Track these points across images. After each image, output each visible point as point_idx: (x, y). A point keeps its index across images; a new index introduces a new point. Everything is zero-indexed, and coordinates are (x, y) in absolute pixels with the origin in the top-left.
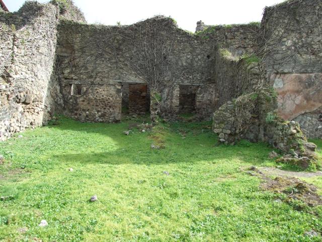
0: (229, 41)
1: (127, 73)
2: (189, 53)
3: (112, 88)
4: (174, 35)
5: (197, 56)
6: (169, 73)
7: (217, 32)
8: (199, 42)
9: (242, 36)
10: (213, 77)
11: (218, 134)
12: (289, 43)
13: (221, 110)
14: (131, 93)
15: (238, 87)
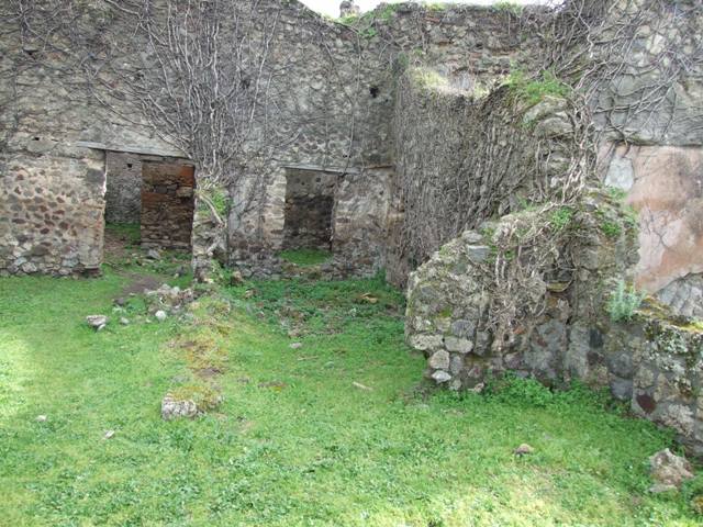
0: (435, 49)
1: (122, 122)
2: (319, 77)
3: (72, 165)
4: (275, 15)
5: (342, 86)
6: (257, 130)
7: (403, 21)
8: (349, 43)
9: (471, 38)
10: (384, 151)
11: (427, 354)
12: (656, 44)
13: (442, 264)
14: (149, 187)
15: (479, 182)
